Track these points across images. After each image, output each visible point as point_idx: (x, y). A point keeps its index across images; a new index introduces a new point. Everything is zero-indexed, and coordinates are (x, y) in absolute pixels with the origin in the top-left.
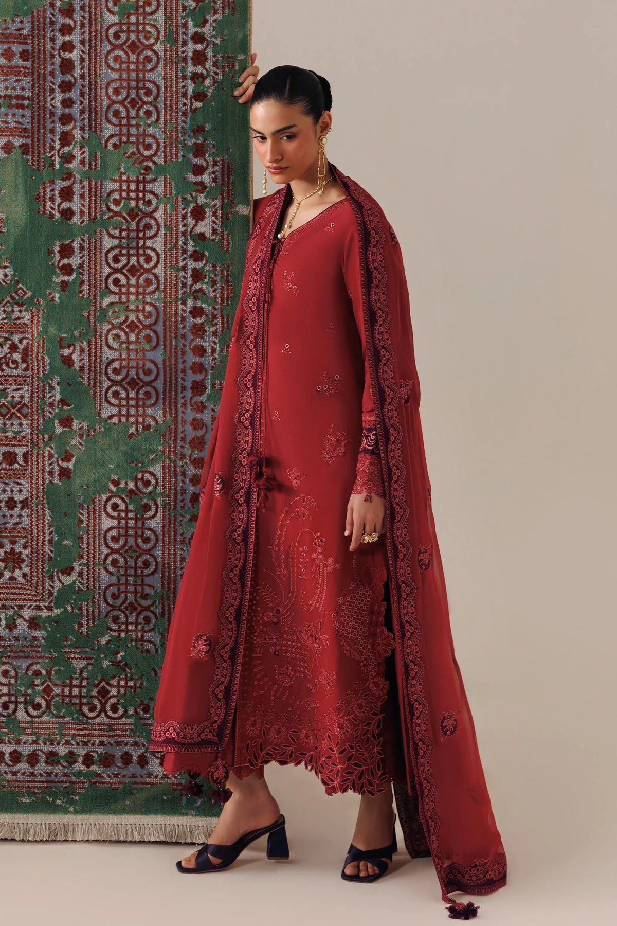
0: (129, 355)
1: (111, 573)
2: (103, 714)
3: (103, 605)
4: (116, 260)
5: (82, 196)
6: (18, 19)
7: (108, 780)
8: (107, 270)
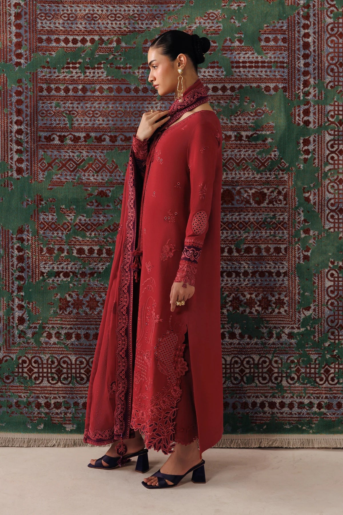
0: (339, 196)
1: (330, 310)
2: (327, 383)
3: (326, 326)
4: (332, 146)
5: (314, 114)
6: (281, 21)
7: (330, 416)
8: (328, 152)
